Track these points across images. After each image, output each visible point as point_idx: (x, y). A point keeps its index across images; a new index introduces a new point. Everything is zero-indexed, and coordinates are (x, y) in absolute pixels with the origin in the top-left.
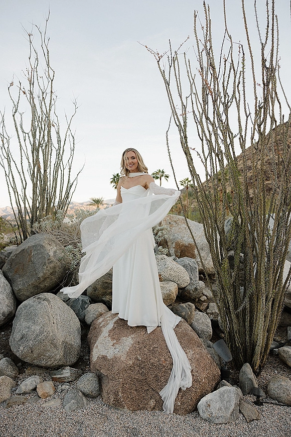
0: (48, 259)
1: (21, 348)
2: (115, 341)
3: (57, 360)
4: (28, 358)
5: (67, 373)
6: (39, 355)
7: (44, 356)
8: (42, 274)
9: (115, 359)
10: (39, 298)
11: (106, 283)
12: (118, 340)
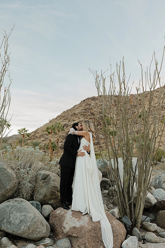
0: (13, 178)
1: (23, 227)
2: (78, 219)
3: (43, 233)
4: (26, 233)
5: (48, 241)
6: (33, 231)
7: (36, 231)
8: (9, 187)
9: (82, 227)
10: (16, 201)
11: (53, 192)
12: (80, 218)
